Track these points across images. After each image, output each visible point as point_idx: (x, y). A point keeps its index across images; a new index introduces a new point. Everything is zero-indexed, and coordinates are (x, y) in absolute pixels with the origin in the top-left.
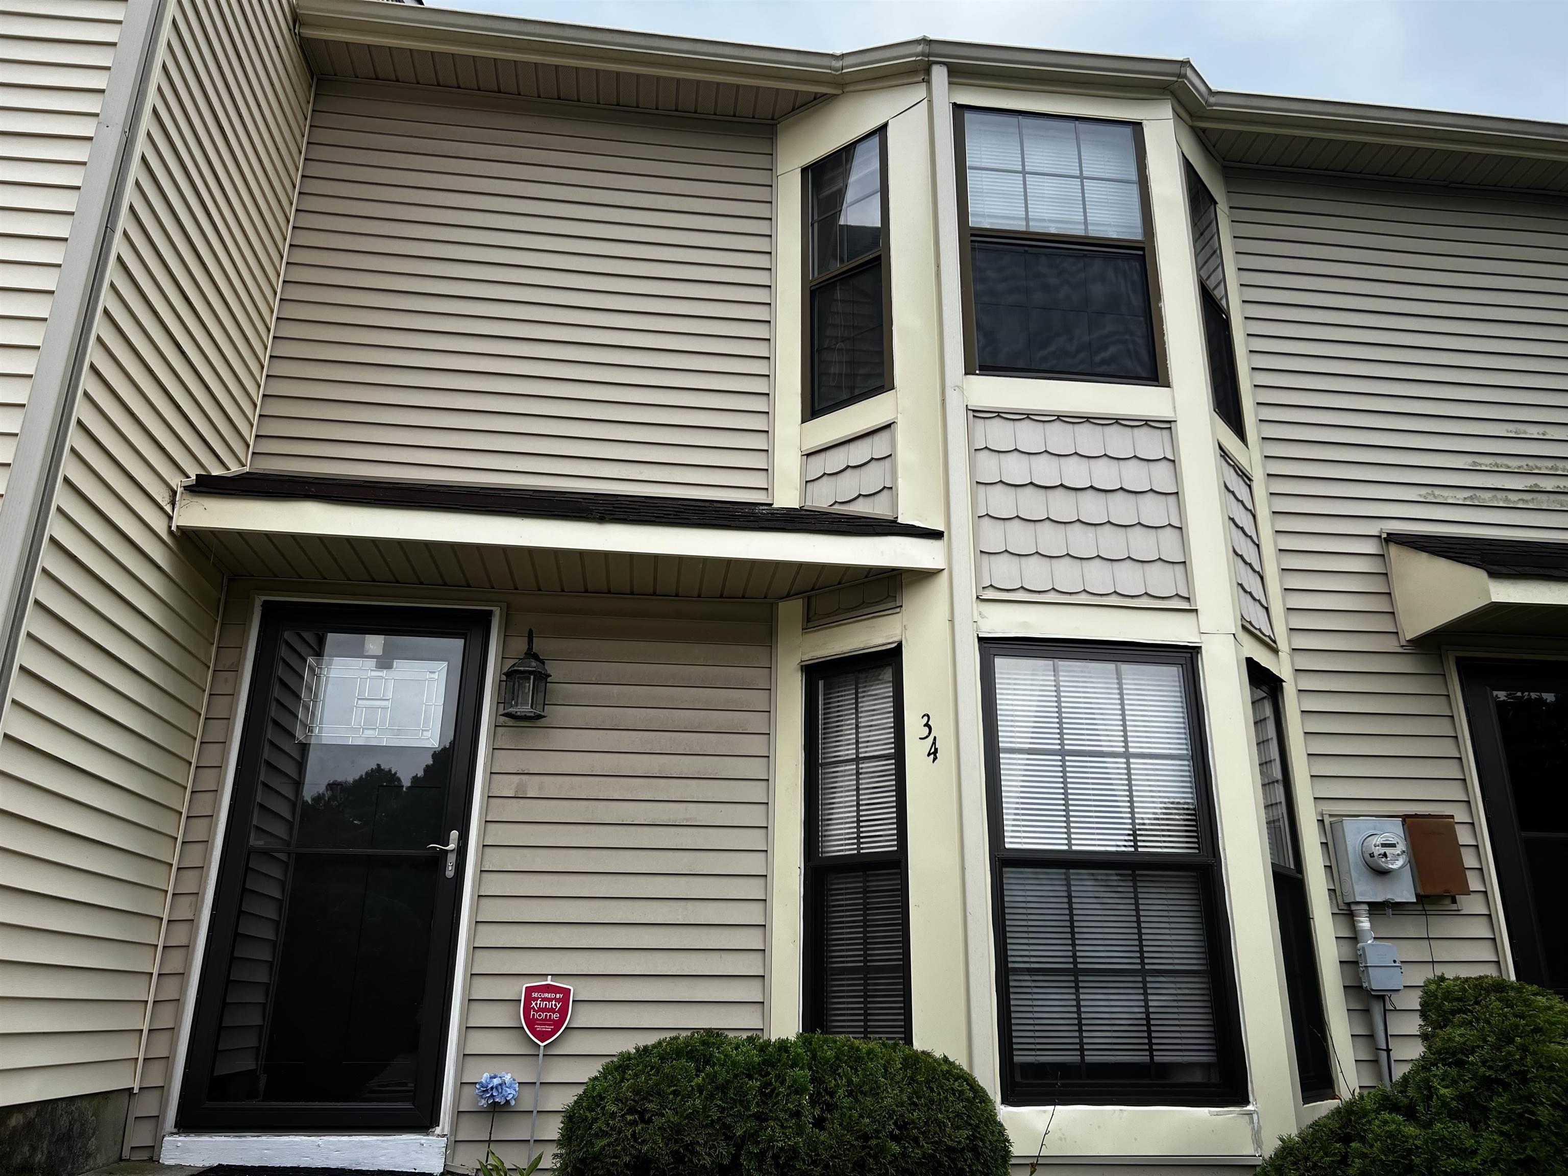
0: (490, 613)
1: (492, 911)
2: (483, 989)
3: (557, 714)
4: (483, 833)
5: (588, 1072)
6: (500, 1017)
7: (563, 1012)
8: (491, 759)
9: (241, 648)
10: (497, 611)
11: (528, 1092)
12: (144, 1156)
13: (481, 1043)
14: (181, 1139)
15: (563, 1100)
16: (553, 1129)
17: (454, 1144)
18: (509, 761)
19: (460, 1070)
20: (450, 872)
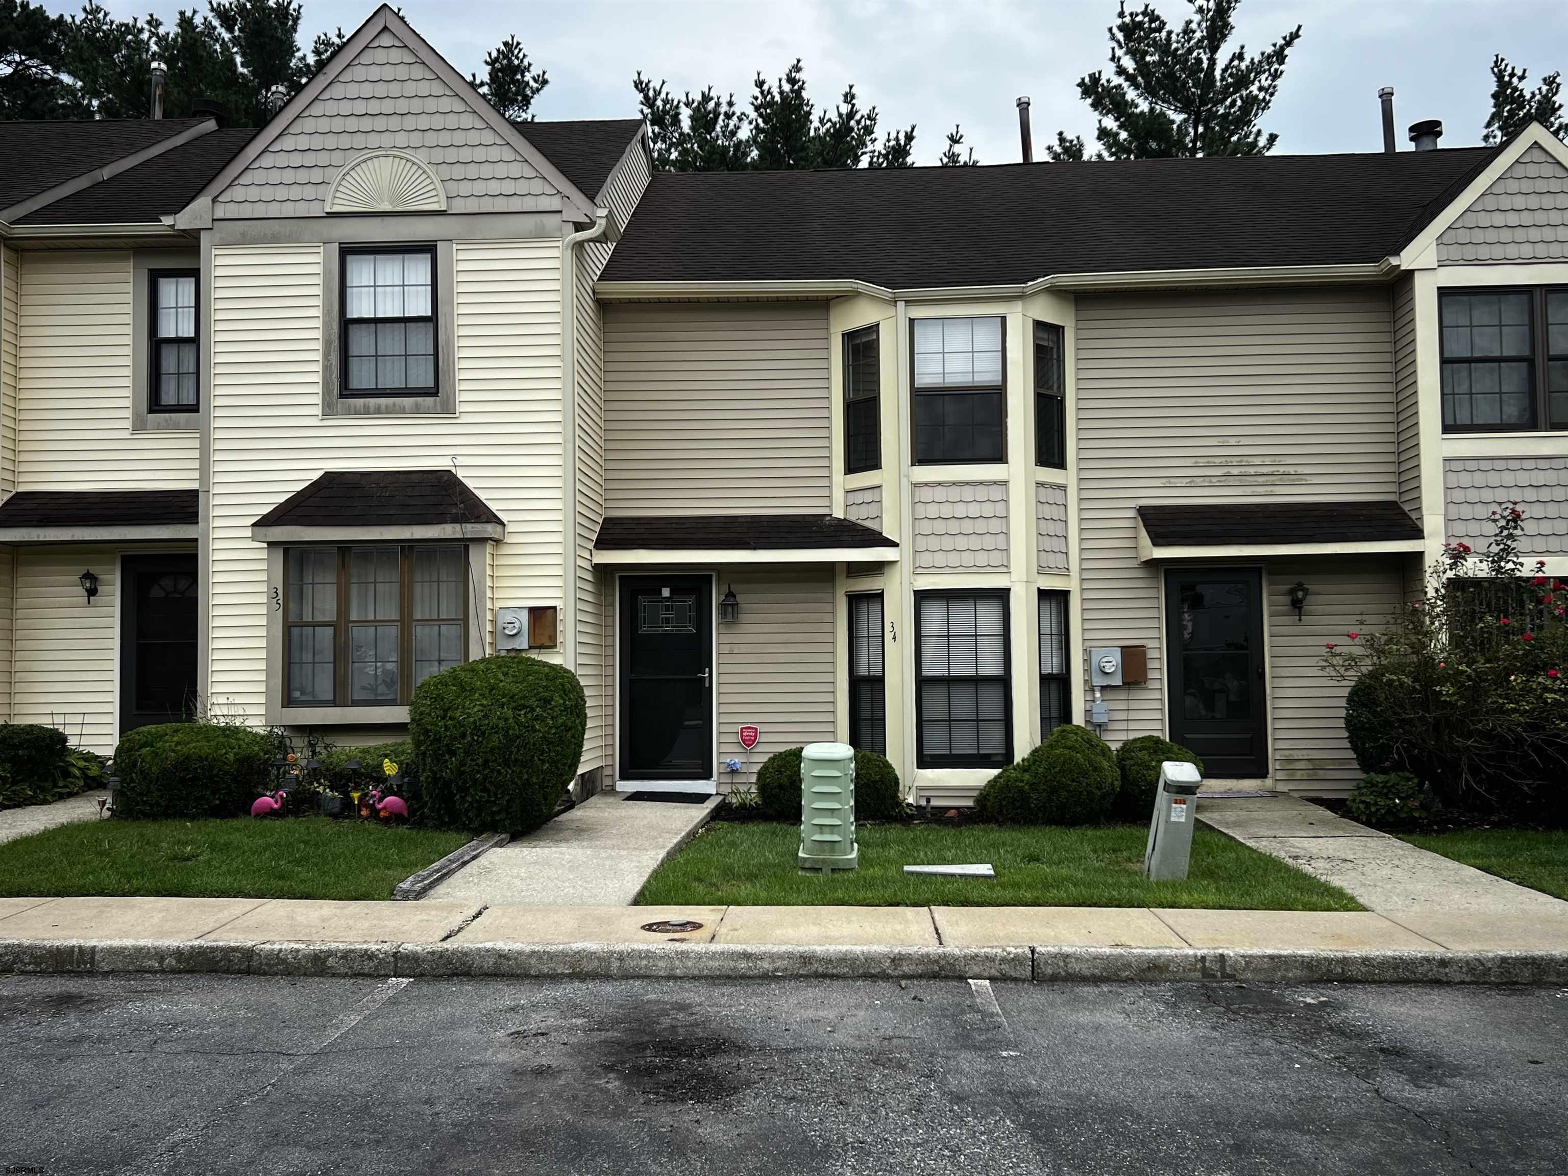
0: (711, 576)
1: (724, 699)
2: (724, 729)
3: (743, 617)
4: (718, 668)
5: (765, 758)
6: (732, 739)
7: (756, 737)
8: (718, 638)
9: (613, 595)
10: (714, 574)
11: (744, 765)
12: (610, 788)
13: (724, 748)
14: (622, 783)
15: (756, 768)
16: (754, 779)
17: (719, 784)
18: (725, 639)
19: (718, 758)
20: (707, 685)
